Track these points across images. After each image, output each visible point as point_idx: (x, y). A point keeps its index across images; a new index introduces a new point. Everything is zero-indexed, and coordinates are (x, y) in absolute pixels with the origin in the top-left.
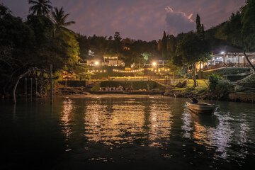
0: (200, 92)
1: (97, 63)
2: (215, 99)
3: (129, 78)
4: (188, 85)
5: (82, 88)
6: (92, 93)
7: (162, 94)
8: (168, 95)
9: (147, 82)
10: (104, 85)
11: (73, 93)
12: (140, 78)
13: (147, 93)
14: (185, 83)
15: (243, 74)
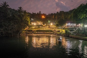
0: (63, 34)
1: (35, 24)
2: (66, 36)
3: (44, 29)
4: (60, 32)
5: (31, 32)
6: (34, 34)
7: (53, 34)
8: (55, 34)
9: (49, 30)
10: (37, 31)
11: (29, 34)
12: (47, 29)
13: (49, 34)
14: (60, 31)
15: (74, 29)
